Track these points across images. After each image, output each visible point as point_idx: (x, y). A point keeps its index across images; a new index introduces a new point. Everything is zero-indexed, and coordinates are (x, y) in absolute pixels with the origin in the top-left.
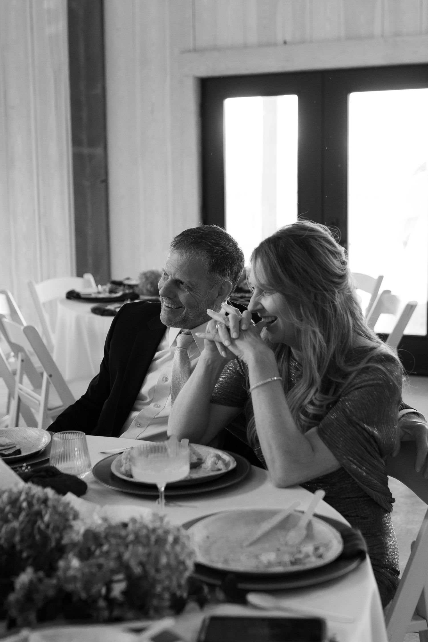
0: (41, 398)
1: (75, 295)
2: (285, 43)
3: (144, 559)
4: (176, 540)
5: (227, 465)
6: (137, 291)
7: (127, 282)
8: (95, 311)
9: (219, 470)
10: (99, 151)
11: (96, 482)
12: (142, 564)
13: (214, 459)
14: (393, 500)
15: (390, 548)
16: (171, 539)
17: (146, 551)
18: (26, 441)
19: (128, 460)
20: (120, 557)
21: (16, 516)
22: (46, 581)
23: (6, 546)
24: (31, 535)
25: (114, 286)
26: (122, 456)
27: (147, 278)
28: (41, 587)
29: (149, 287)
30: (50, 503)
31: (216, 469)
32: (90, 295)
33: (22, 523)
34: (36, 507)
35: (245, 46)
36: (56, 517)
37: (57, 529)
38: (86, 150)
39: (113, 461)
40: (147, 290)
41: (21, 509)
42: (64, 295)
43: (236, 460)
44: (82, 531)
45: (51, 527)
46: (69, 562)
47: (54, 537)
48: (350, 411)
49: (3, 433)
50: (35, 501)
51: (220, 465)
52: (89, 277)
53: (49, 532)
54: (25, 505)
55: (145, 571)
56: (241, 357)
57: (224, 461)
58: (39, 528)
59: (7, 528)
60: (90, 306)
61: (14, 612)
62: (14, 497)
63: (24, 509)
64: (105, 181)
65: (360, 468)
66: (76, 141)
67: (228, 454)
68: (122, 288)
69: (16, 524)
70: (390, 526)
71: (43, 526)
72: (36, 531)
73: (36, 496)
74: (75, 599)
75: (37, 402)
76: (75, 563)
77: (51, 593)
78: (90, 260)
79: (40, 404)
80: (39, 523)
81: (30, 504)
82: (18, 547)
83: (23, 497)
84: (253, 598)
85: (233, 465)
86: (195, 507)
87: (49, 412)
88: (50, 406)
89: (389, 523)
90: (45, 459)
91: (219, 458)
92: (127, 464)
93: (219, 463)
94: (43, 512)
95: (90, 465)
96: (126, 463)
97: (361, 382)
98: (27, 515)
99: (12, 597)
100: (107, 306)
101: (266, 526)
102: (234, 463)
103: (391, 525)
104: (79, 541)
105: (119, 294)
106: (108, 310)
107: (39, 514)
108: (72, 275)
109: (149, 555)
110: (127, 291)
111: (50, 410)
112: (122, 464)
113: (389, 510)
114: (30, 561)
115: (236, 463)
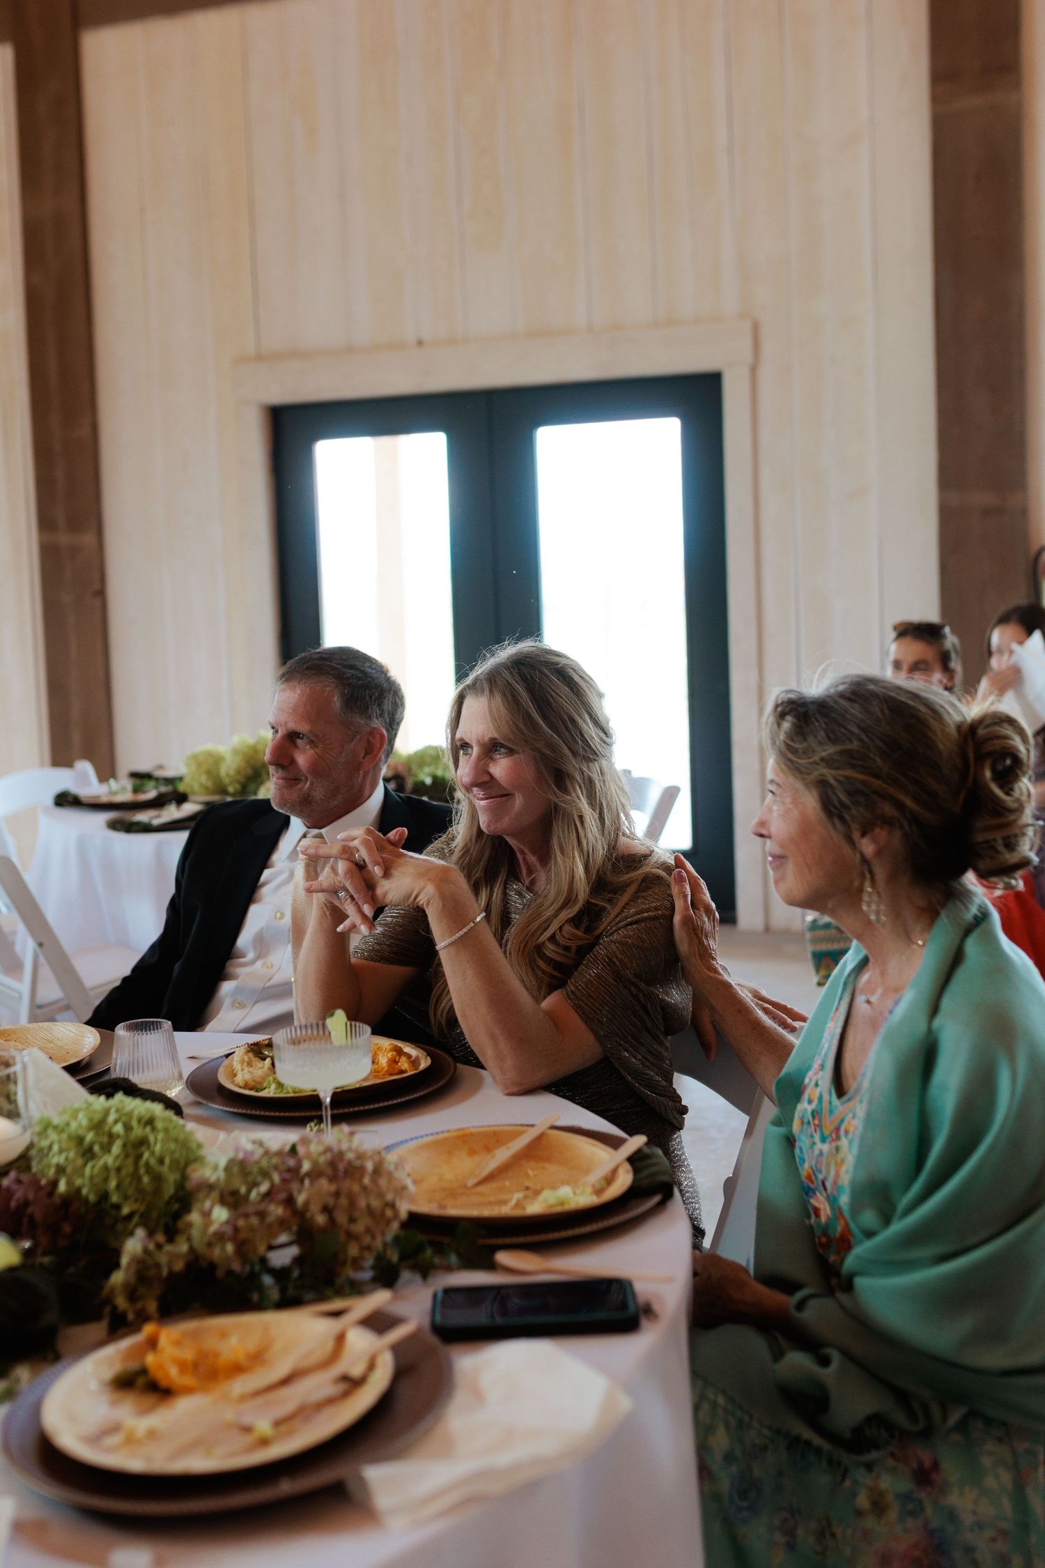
0: (24, 987)
1: (70, 799)
2: (420, 343)
3: (331, 1201)
4: (377, 1171)
5: (414, 1062)
6: (182, 788)
7: (158, 773)
8: (114, 825)
9: (402, 1072)
10: (88, 539)
11: (198, 1104)
12: (326, 1209)
13: (392, 1055)
14: (684, 1110)
15: (688, 1192)
16: (370, 1166)
17: (333, 1188)
18: (52, 1045)
19: (245, 1064)
20: (290, 1201)
21: (107, 1148)
22: (168, 1248)
23: (92, 1198)
24: (136, 1177)
25: (138, 782)
26: (234, 1058)
27: (199, 765)
28: (163, 1259)
29: (204, 779)
30: (159, 1125)
31: (396, 1071)
32: (98, 797)
33: (117, 1157)
34: (138, 1131)
35: (350, 350)
36: (172, 1146)
37: (175, 1164)
38: (64, 539)
39: (219, 1067)
40: (201, 785)
41: (112, 1137)
42: (49, 800)
43: (429, 1054)
44: (223, 1163)
45: (167, 1161)
46: (207, 1215)
47: (171, 1178)
48: (621, 961)
49: (9, 1035)
50: (134, 1123)
51: (404, 1064)
52: (85, 767)
53: (165, 1169)
54: (119, 1128)
55: (332, 1220)
56: (385, 897)
57: (409, 1056)
58: (147, 1164)
59: (93, 1167)
60: (103, 818)
61: (121, 1302)
62: (97, 1117)
63: (118, 1136)
64: (101, 593)
65: (634, 1057)
66: (46, 522)
67: (414, 1046)
68: (151, 784)
69: (109, 1160)
70: (681, 1155)
71: (153, 1162)
72: (142, 1171)
73: (136, 1113)
74: (220, 1273)
75: (16, 995)
76: (221, 1214)
77: (179, 1266)
78: (76, 737)
79: (20, 998)
80: (146, 1155)
81: (128, 1128)
82: (115, 1198)
83: (112, 1117)
84: (502, 1257)
85: (425, 1063)
86: (376, 1131)
87: (38, 1011)
88: (39, 1000)
89: (679, 1150)
90: (89, 1074)
91: (400, 1052)
92: (245, 1071)
93: (401, 1060)
94: (152, 1139)
95: (180, 1076)
96: (242, 1070)
97: (637, 914)
98: (124, 1146)
99: (118, 1278)
100: (134, 816)
101: (502, 1155)
102: (426, 1058)
103: (683, 1154)
104: (218, 1179)
105: (151, 794)
106: (138, 823)
107: (143, 1142)
108: (42, 765)
109: (337, 1194)
110: (163, 789)
111: (40, 1007)
112: (235, 1072)
113: (680, 1128)
114: (136, 1219)
115: (429, 1058)
